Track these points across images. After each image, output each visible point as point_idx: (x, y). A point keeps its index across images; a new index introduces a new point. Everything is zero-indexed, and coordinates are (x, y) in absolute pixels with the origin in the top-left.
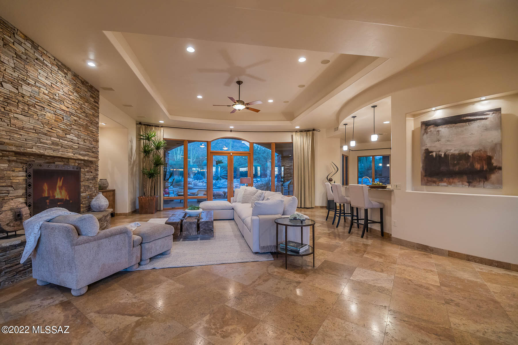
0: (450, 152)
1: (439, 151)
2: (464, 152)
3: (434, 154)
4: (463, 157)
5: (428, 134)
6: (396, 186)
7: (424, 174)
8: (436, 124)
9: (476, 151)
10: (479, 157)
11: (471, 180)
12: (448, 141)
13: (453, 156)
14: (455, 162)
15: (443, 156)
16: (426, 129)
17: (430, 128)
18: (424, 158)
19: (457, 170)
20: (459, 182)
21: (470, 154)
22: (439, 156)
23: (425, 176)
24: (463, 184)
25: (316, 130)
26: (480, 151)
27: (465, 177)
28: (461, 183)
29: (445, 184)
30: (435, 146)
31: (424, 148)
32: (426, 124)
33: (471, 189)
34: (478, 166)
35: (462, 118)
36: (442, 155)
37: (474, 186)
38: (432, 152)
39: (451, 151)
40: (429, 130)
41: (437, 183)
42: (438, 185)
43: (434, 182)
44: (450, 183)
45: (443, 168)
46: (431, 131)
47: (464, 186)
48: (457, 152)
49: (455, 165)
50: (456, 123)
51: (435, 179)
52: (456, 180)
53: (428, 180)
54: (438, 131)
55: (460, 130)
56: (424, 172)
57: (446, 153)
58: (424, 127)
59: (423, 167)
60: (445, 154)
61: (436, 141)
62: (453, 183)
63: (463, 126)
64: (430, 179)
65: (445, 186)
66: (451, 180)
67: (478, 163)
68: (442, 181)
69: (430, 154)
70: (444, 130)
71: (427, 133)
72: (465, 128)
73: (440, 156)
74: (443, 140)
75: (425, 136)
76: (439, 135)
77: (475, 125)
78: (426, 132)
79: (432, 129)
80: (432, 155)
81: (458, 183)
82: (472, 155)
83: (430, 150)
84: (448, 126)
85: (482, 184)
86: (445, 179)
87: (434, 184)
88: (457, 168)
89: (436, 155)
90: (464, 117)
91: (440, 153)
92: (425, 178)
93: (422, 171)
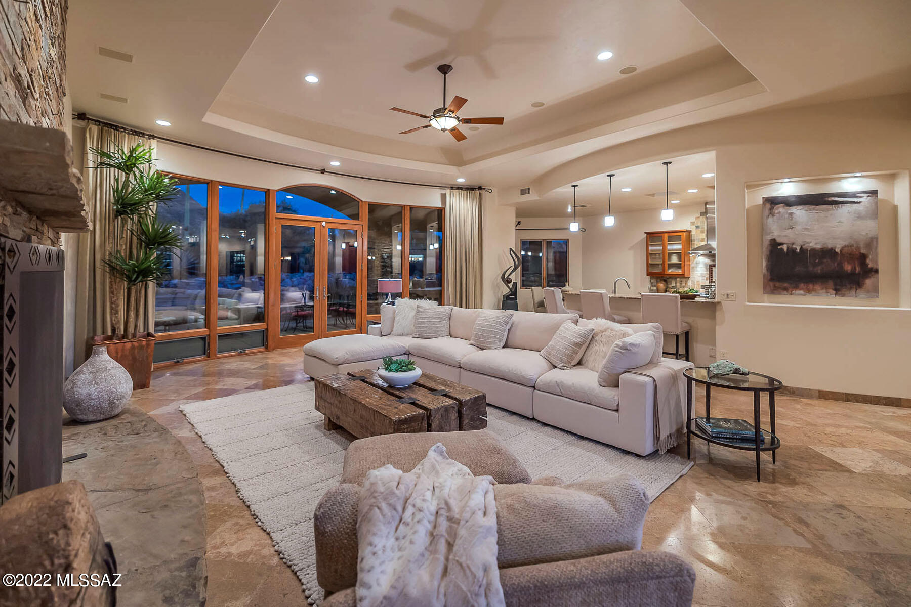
0: (808, 246)
1: (793, 244)
2: (830, 247)
3: (785, 248)
4: (828, 253)
5: (775, 217)
6: (728, 295)
7: (769, 277)
8: (787, 202)
9: (845, 246)
10: (850, 254)
11: (838, 287)
12: (806, 229)
13: (813, 250)
14: (817, 261)
15: (798, 251)
16: (771, 209)
17: (779, 208)
18: (768, 253)
19: (819, 271)
20: (822, 289)
21: (838, 250)
22: (792, 251)
23: (772, 280)
24: (827, 292)
25: (484, 189)
26: (851, 246)
27: (831, 283)
28: (824, 291)
29: (802, 292)
30: (786, 236)
31: (769, 237)
32: (773, 202)
33: (839, 299)
34: (848, 267)
35: (826, 199)
36: (796, 249)
37: (843, 296)
38: (782, 244)
39: (811, 245)
40: (776, 212)
41: (790, 290)
42: (791, 294)
43: (785, 289)
44: (809, 291)
45: (799, 269)
46: (779, 213)
47: (829, 295)
48: (819, 247)
49: (815, 265)
50: (817, 205)
51: (786, 285)
52: (817, 287)
53: (775, 286)
54: (791, 214)
55: (823, 214)
56: (769, 274)
57: (803, 247)
58: (768, 206)
59: (767, 265)
60: (801, 248)
61: (788, 229)
62: (813, 290)
63: (827, 210)
64: (778, 284)
65: (802, 295)
66: (811, 286)
67: (849, 263)
68: (797, 288)
69: (779, 247)
70: (799, 212)
71: (773, 215)
72: (830, 212)
73: (794, 251)
74: (798, 228)
75: (770, 220)
76: (792, 219)
77: (844, 210)
78: (771, 213)
79: (781, 209)
80: (782, 249)
81: (821, 291)
82: (841, 251)
83: (779, 240)
84: (806, 207)
85: (853, 292)
86: (802, 285)
87: (785, 292)
88: (819, 270)
89: (788, 248)
90: (828, 197)
91: (794, 246)
92: (771, 284)
93: (766, 273)
